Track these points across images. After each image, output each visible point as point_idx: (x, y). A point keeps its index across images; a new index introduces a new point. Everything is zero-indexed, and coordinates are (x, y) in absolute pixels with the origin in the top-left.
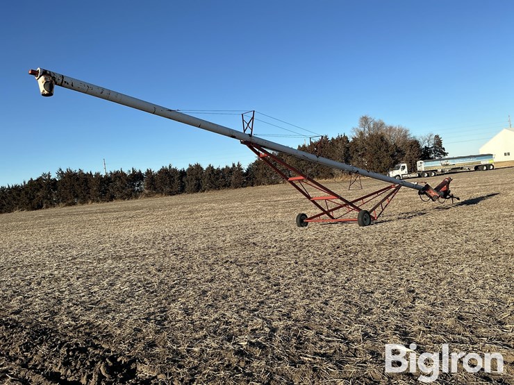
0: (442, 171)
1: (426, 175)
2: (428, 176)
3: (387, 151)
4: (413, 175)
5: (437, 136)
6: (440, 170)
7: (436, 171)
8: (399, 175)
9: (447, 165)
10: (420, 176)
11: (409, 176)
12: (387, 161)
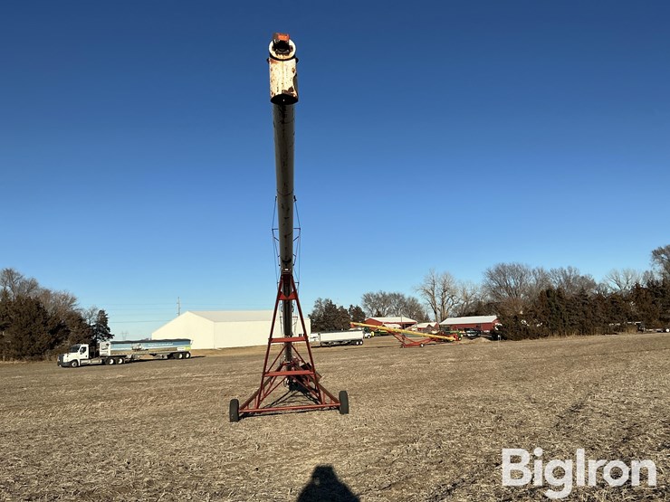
0: (132, 358)
1: (112, 362)
2: (114, 363)
3: (46, 324)
4: (95, 361)
5: (102, 312)
6: (129, 357)
7: (125, 356)
8: (76, 361)
9: (139, 350)
10: (103, 364)
11: (89, 362)
12: (45, 338)
